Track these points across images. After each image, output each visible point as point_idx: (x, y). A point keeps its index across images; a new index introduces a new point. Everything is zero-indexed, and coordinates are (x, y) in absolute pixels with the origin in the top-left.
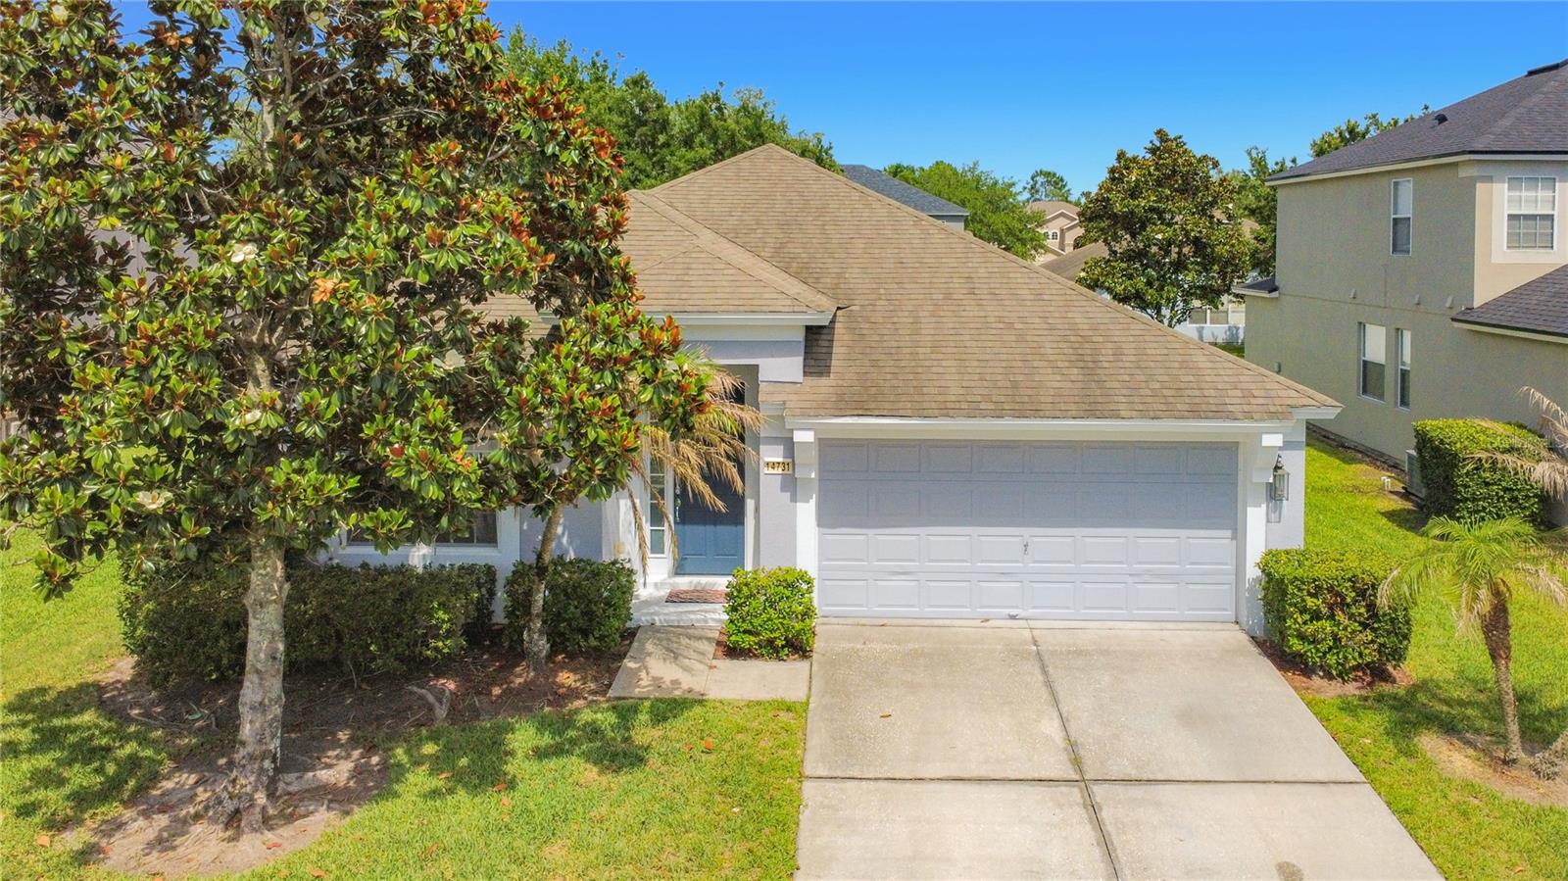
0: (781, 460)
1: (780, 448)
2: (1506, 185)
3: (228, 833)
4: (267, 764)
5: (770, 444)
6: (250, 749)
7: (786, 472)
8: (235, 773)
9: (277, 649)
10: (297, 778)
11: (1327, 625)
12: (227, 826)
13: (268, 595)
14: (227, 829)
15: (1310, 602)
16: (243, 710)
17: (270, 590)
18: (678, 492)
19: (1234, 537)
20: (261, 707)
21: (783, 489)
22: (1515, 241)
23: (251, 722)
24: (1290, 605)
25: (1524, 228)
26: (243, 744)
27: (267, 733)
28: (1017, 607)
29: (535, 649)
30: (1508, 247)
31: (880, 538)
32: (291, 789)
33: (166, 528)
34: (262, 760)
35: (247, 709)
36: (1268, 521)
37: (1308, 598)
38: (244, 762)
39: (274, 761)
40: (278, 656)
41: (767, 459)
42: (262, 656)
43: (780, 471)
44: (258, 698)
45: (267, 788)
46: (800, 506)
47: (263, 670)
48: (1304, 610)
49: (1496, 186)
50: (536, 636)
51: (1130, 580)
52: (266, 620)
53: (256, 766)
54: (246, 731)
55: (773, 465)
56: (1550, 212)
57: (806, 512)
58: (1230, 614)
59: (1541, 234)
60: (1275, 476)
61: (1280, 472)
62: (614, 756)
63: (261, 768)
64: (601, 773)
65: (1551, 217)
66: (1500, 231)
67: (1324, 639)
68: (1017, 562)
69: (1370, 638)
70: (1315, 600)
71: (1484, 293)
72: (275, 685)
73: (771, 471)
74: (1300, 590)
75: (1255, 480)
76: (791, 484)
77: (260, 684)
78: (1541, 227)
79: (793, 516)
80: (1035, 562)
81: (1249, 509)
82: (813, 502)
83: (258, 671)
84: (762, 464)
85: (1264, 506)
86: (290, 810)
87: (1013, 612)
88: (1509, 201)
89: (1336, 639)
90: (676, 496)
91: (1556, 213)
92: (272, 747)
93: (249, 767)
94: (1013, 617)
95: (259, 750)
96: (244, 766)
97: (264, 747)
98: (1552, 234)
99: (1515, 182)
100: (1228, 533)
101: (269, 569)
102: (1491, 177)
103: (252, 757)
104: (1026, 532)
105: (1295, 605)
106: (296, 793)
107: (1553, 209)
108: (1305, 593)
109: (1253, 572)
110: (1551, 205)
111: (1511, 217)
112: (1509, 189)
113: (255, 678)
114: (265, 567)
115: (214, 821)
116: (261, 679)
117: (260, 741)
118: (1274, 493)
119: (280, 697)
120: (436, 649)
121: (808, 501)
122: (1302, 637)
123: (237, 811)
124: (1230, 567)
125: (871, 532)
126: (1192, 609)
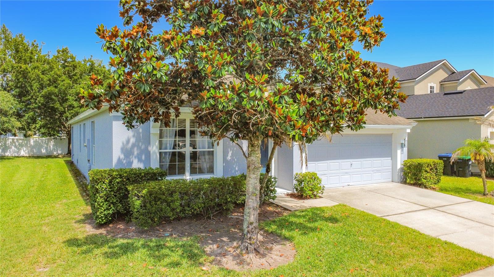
6: (254, 225)
19: (392, 159)
26: (252, 223)
35: (251, 210)
36: (401, 154)
51: (372, 172)
53: (257, 231)
58: (391, 180)
68: (349, 169)
80: (353, 169)
81: (398, 151)
85: (400, 150)
87: (349, 184)
94: (349, 185)
96: (253, 232)
100: (390, 158)
103: (255, 228)
104: (351, 160)
109: (399, 166)
118: (402, 146)
124: (391, 167)
125: (317, 163)
126: (384, 179)
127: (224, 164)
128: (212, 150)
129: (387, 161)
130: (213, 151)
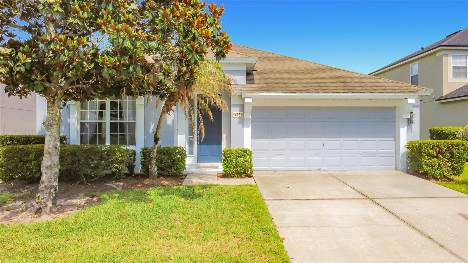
0: (239, 112)
1: (238, 108)
2: (452, 57)
3: (36, 216)
4: (52, 190)
5: (235, 107)
6: (45, 184)
7: (240, 117)
8: (39, 194)
9: (57, 145)
10: (64, 201)
11: (436, 160)
12: (36, 213)
13: (54, 122)
14: (35, 214)
15: (431, 151)
16: (43, 169)
17: (55, 120)
18: (198, 133)
19: (395, 140)
20: (50, 167)
21: (239, 123)
22: (455, 75)
23: (46, 173)
24: (424, 153)
25: (457, 71)
26: (43, 182)
27: (53, 179)
28: (320, 166)
29: (153, 171)
30: (453, 77)
31: (273, 142)
32: (62, 204)
33: (11, 63)
34: (51, 189)
35: (44, 168)
36: (407, 133)
37: (430, 150)
38: (43, 189)
39: (55, 190)
40: (58, 147)
41: (233, 112)
42: (51, 146)
43: (238, 117)
44: (49, 164)
45: (53, 200)
46: (245, 129)
47: (51, 152)
48: (429, 155)
49: (449, 58)
50: (154, 166)
51: (359, 156)
52: (53, 132)
53: (48, 191)
54: (44, 178)
55: (236, 114)
56: (466, 66)
57: (248, 131)
58: (393, 167)
59: (463, 73)
60: (410, 115)
61: (412, 114)
62: (190, 195)
63: (50, 192)
64: (185, 199)
65: (466, 68)
66: (451, 72)
67: (435, 165)
68: (321, 150)
69: (451, 164)
70: (432, 151)
71: (446, 91)
72: (56, 159)
73: (235, 117)
74: (427, 147)
75: (404, 117)
76: (242, 121)
77: (50, 158)
78: (463, 71)
79: (243, 133)
80: (327, 150)
81: (401, 129)
82: (250, 128)
83: (49, 153)
84: (232, 114)
85: (406, 127)
86: (61, 210)
87: (319, 168)
88: (453, 62)
89: (439, 165)
90: (198, 134)
91: (467, 66)
92: (54, 184)
93: (45, 192)
94: (319, 170)
95: (49, 185)
96: (43, 191)
97: (51, 184)
98: (466, 73)
99: (454, 57)
100: (393, 139)
101: (54, 111)
102: (447, 55)
103: (46, 187)
104: (323, 139)
105: (425, 153)
106: (64, 206)
107: (466, 65)
108: (429, 148)
109: (403, 150)
110: (465, 64)
111: (454, 67)
112: (453, 59)
113: (48, 156)
114: (53, 110)
115: (31, 211)
116: (51, 156)
117: (50, 181)
118: (410, 122)
119: (58, 165)
120: (117, 168)
121: (248, 128)
122: (427, 165)
123: (40, 209)
124: (393, 151)
125: (270, 140)
126: (381, 166)
127: (146, 137)
128: (133, 121)
129: (386, 143)
130: (135, 123)
